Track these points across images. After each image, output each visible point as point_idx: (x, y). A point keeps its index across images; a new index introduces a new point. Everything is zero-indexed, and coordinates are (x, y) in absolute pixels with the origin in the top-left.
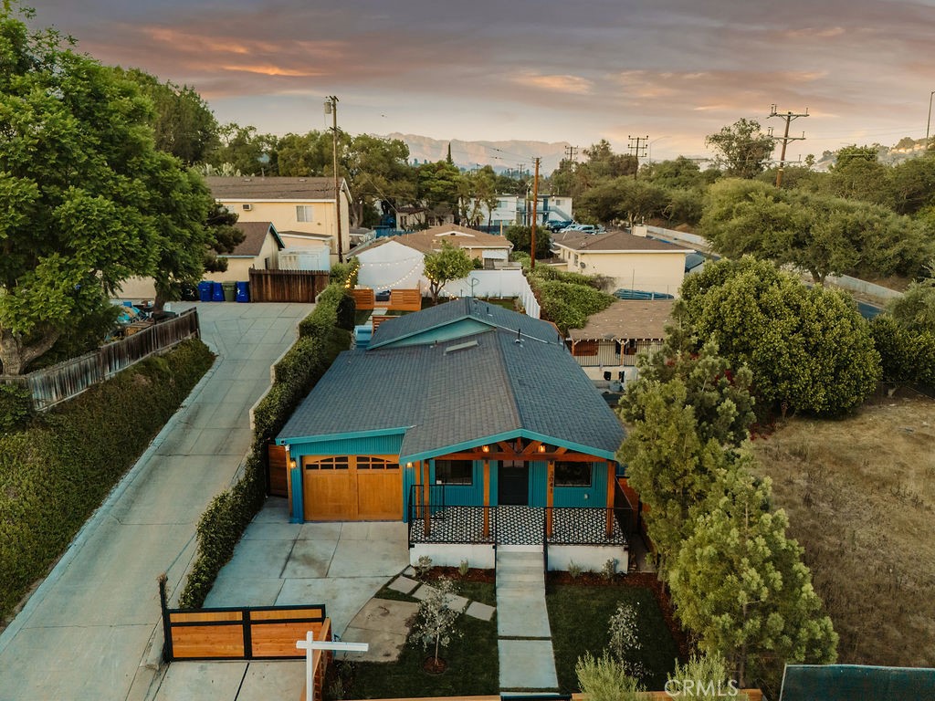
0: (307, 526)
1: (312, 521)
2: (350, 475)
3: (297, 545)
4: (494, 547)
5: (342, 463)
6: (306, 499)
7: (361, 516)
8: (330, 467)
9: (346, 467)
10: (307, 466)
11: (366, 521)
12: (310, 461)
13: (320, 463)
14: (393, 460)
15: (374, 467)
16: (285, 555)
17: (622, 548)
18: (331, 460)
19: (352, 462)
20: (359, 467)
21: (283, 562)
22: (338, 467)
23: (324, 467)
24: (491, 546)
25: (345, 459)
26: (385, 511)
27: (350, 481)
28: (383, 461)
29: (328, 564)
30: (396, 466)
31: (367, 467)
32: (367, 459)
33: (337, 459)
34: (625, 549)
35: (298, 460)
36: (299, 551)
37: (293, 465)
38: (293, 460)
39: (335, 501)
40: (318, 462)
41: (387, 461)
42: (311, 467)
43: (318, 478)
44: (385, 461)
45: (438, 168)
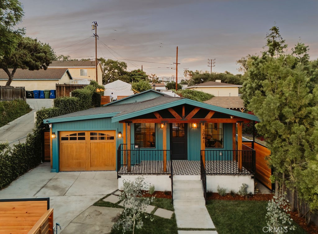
0: (60, 173)
1: (64, 171)
2: (86, 143)
3: (51, 181)
4: (171, 177)
5: (82, 136)
6: (60, 158)
7: (92, 168)
8: (75, 139)
9: (84, 139)
10: (62, 138)
11: (95, 171)
12: (63, 135)
13: (69, 137)
14: (111, 134)
15: (100, 138)
16: (42, 185)
17: (250, 177)
18: (75, 135)
19: (88, 136)
20: (92, 138)
21: (39, 189)
22: (80, 139)
23: (71, 139)
24: (168, 176)
25: (84, 134)
26: (106, 165)
27: (86, 147)
28: (105, 135)
29: (67, 189)
30: (112, 138)
31: (96, 138)
32: (96, 134)
33: (79, 134)
34: (252, 178)
35: (56, 133)
36: (51, 184)
37: (53, 136)
38: (54, 133)
39: (77, 159)
40: (68, 136)
41: (107, 135)
42: (64, 139)
43: (68, 145)
44: (106, 135)
45: (138, 72)
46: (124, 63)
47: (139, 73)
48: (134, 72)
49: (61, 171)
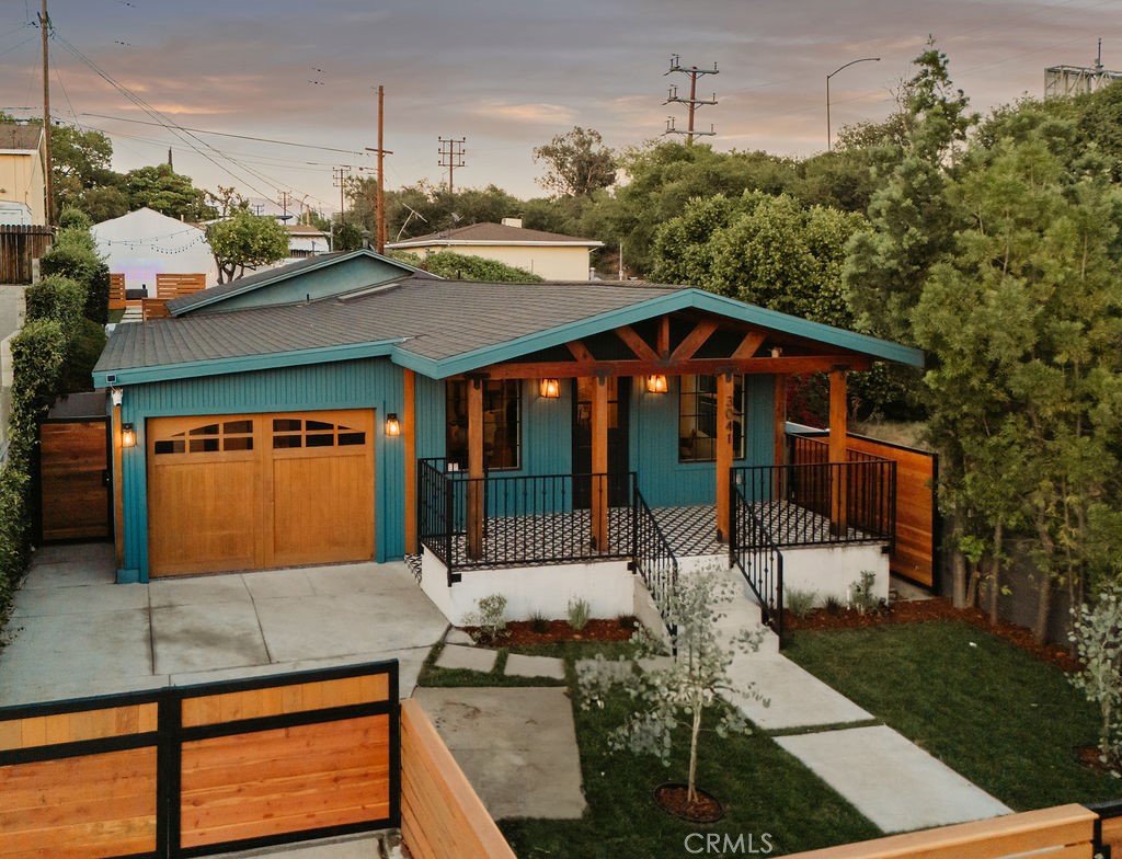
1: (166, 577)
2: (257, 463)
3: (158, 616)
4: (632, 567)
5: (240, 435)
6: (153, 525)
7: (283, 557)
8: (212, 446)
9: (249, 444)
10: (158, 443)
11: (292, 567)
12: (164, 433)
13: (188, 438)
14: (355, 424)
15: (312, 442)
16: (139, 635)
17: (875, 548)
18: (213, 429)
19: (263, 432)
20: (279, 443)
22: (230, 445)
23: (195, 447)
24: (625, 564)
25: (246, 426)
26: (334, 543)
27: (257, 476)
28: (330, 427)
29: (259, 640)
30: (358, 439)
31: (294, 442)
32: (295, 425)
33: (229, 428)
34: (883, 550)
35: (140, 427)
36: (170, 625)
37: (128, 439)
38: (127, 427)
39: (222, 527)
40: (183, 434)
41: (340, 428)
42: (165, 447)
43: (181, 472)
44: (336, 427)
45: (160, 175)
46: (101, 139)
47: (164, 179)
48: (142, 174)
49: (155, 578)
